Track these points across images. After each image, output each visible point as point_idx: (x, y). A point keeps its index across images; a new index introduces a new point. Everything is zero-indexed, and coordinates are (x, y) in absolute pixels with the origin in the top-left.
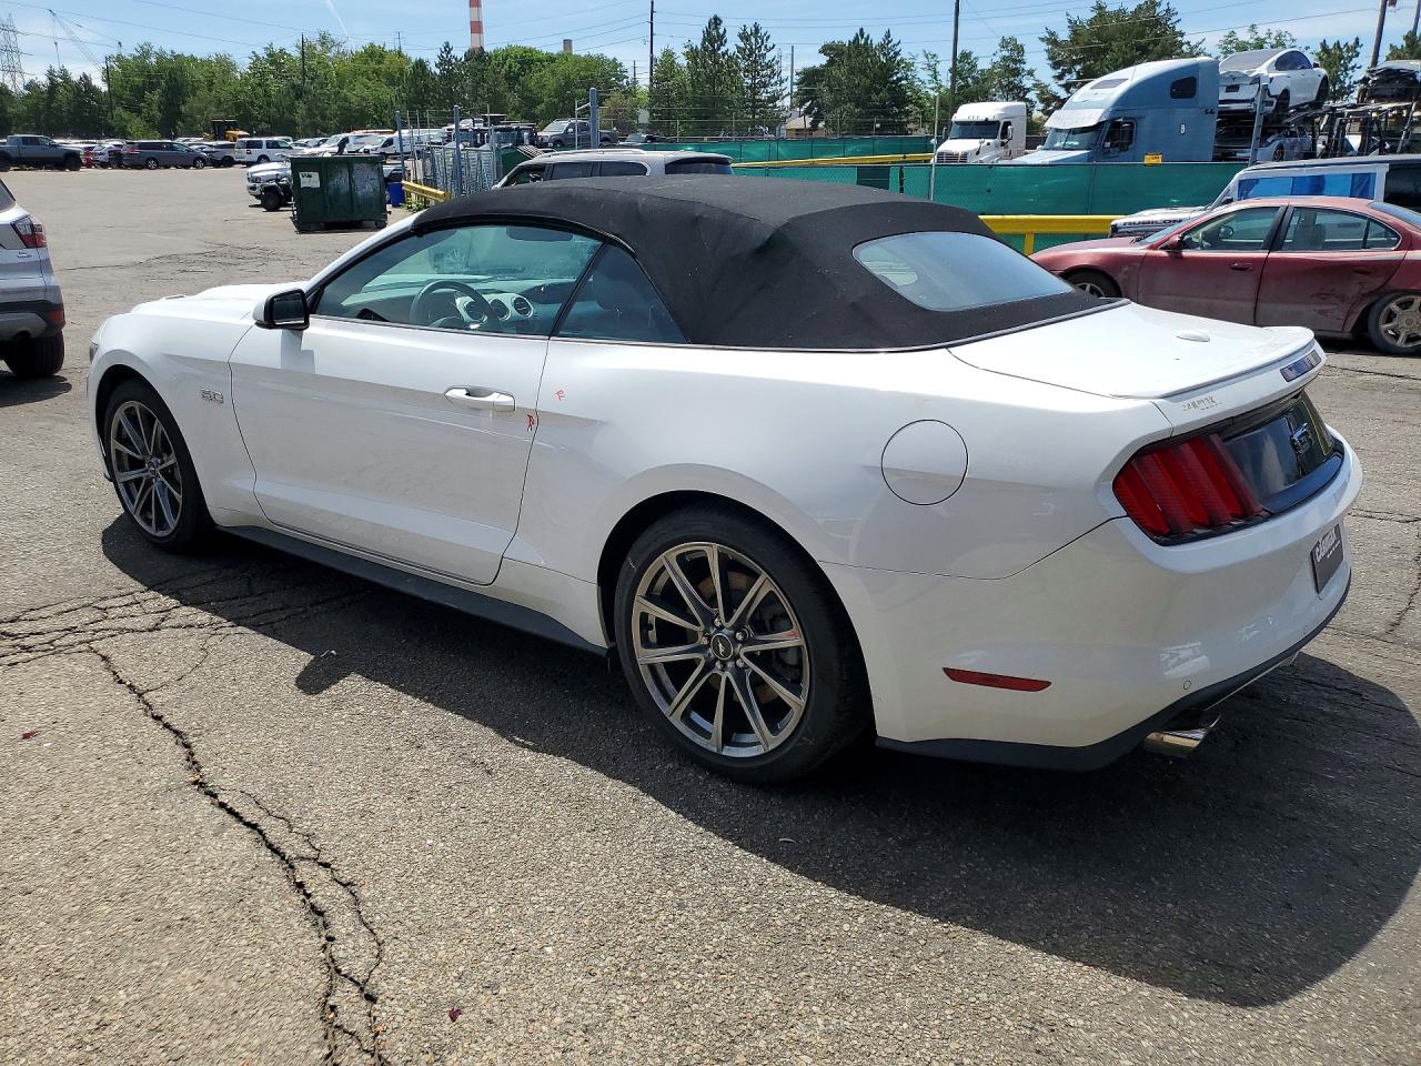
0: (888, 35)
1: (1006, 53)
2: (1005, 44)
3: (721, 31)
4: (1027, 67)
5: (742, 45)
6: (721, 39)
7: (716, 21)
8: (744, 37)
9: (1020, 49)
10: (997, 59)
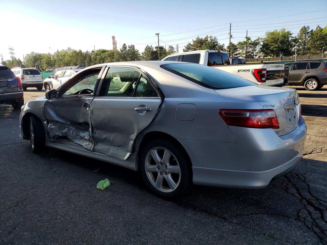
0: (151, 46)
1: (170, 49)
2: (170, 47)
3: (126, 46)
4: (174, 51)
5: (129, 49)
6: (125, 48)
7: (125, 45)
8: (129, 47)
9: (173, 48)
10: (169, 50)
